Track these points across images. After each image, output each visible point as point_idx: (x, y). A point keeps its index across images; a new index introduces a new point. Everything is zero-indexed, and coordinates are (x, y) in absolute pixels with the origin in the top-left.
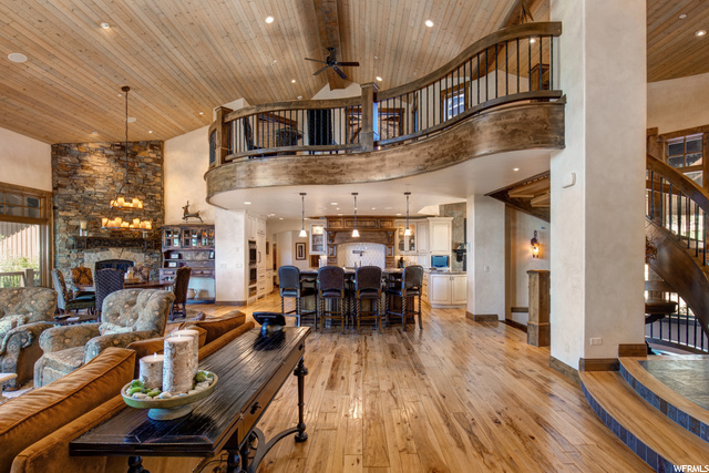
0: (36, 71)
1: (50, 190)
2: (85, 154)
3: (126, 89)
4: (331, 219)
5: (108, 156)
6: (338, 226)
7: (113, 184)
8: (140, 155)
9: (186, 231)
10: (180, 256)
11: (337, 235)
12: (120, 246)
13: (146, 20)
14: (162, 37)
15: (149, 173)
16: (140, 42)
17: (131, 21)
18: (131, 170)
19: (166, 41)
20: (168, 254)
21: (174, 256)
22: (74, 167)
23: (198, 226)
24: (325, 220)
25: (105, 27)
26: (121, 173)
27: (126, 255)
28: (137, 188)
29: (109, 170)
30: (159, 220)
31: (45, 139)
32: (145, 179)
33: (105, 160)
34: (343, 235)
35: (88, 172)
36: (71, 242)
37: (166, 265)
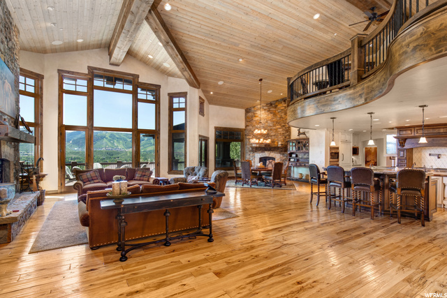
0: (228, 85)
1: (244, 128)
2: (256, 111)
3: (261, 80)
4: (400, 129)
5: (265, 110)
6: (408, 133)
7: (267, 122)
8: (279, 106)
9: (298, 142)
10: (297, 156)
11: (407, 141)
12: (269, 150)
13: (254, 50)
14: (264, 54)
15: (283, 114)
16: (256, 59)
17: (249, 54)
18: (275, 114)
19: (267, 54)
20: (291, 154)
21: (294, 156)
22: (252, 117)
23: (304, 139)
24: (396, 130)
25: (241, 60)
26: (270, 116)
27: (272, 154)
28: (277, 122)
29: (265, 116)
30: (288, 137)
31: (242, 108)
32: (281, 117)
33: (263, 112)
34: (413, 140)
35: (257, 118)
36: (251, 149)
37: (289, 160)
